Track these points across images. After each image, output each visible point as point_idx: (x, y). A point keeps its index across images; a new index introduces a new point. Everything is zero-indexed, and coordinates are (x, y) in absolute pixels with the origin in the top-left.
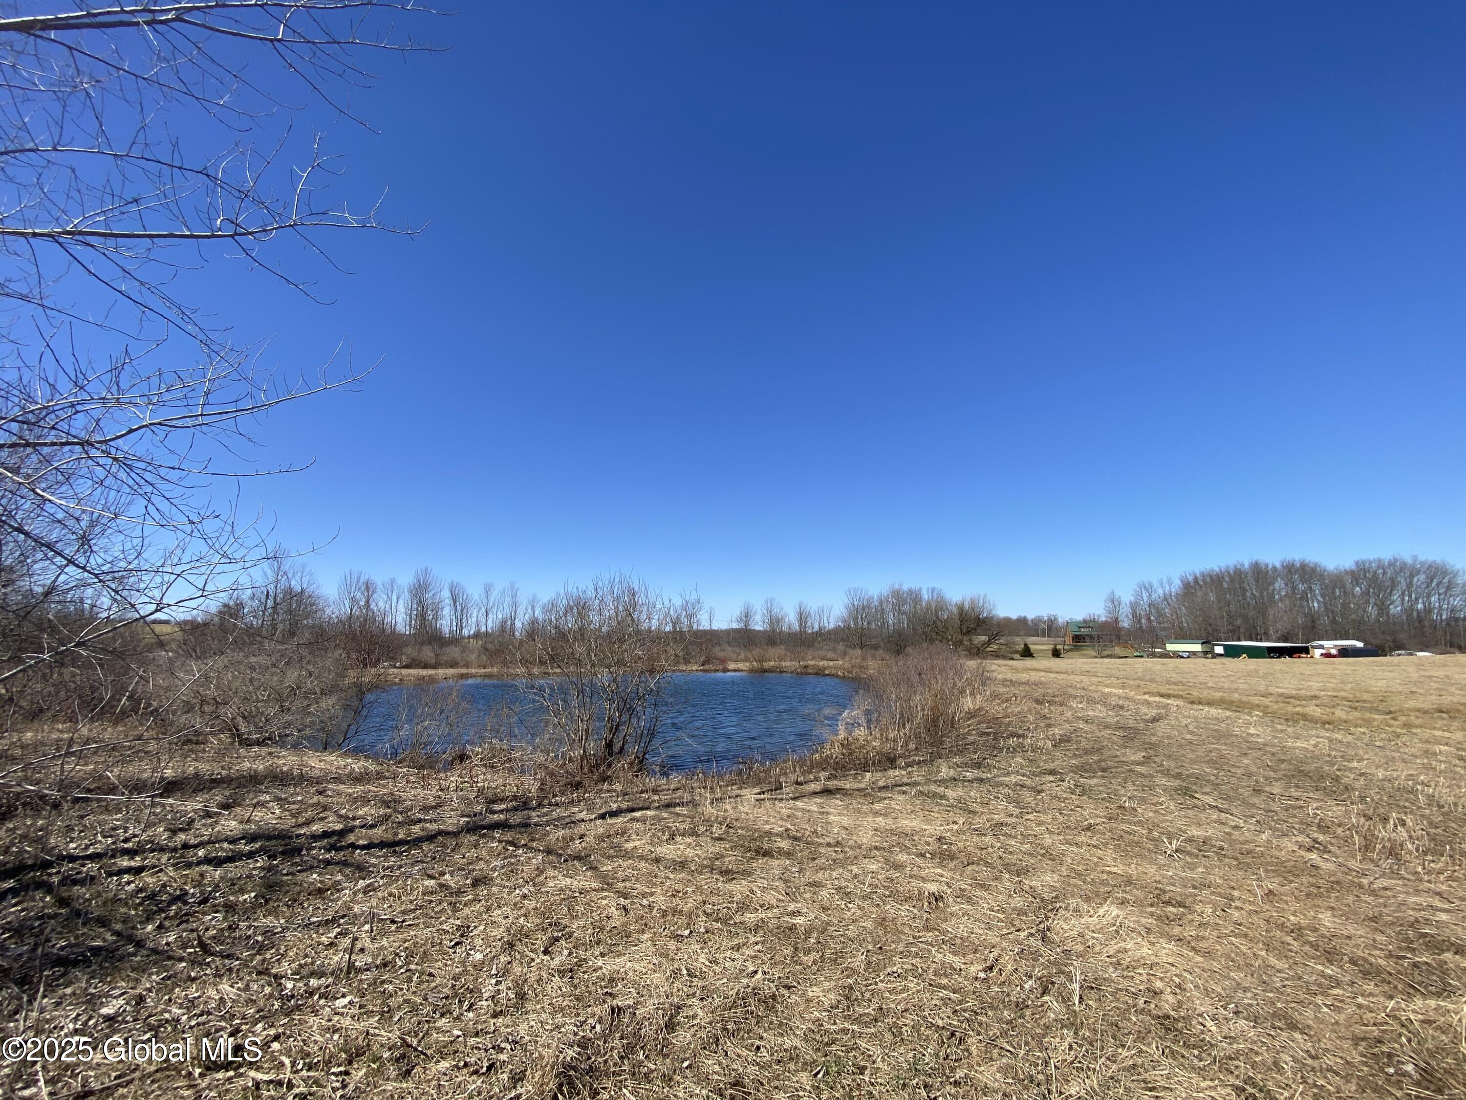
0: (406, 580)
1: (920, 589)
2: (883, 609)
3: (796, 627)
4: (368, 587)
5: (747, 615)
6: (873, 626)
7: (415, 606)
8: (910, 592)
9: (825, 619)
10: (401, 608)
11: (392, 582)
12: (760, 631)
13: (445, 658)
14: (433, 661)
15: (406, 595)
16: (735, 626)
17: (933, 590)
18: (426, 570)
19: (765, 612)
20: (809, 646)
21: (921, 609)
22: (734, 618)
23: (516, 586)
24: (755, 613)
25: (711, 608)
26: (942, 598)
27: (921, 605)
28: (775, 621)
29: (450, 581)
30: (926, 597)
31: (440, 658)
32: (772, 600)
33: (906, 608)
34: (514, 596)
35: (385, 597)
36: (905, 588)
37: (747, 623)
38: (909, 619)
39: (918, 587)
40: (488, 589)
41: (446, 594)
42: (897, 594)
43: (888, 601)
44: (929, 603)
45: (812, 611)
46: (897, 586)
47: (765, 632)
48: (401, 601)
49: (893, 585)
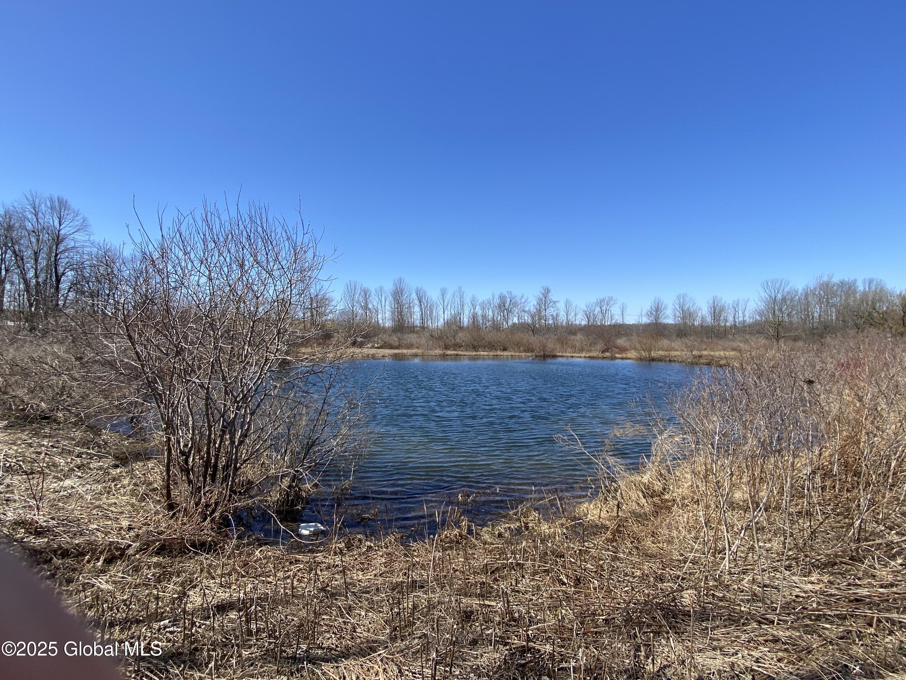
0: (389, 287)
1: (855, 280)
2: (808, 302)
3: (709, 319)
4: (366, 293)
5: (657, 310)
6: (795, 319)
7: (396, 306)
8: (842, 284)
9: (740, 312)
10: (388, 308)
11: (381, 288)
12: (671, 324)
13: (405, 342)
14: (397, 343)
15: (390, 298)
16: (645, 320)
17: (870, 282)
18: (401, 280)
19: (677, 307)
20: (720, 338)
21: (855, 301)
22: (644, 312)
23: (463, 289)
24: (666, 308)
25: (623, 304)
26: (882, 290)
27: (855, 297)
28: (687, 314)
29: (415, 287)
30: (861, 288)
31: (402, 341)
32: (684, 296)
33: (836, 300)
34: (461, 298)
35: (377, 299)
36: (836, 279)
37: (657, 317)
38: (838, 312)
39: (852, 278)
40: (443, 293)
41: (414, 296)
42: (826, 287)
43: (814, 294)
44: (865, 294)
45: (726, 305)
46: (825, 279)
47: (675, 325)
48: (387, 302)
49: (821, 277)
